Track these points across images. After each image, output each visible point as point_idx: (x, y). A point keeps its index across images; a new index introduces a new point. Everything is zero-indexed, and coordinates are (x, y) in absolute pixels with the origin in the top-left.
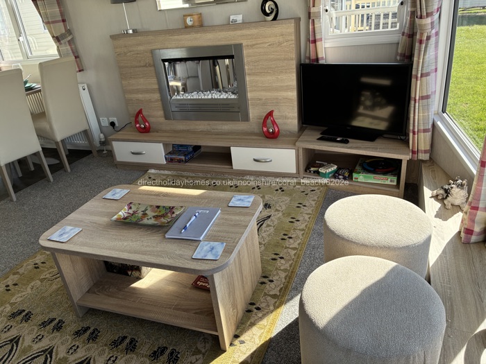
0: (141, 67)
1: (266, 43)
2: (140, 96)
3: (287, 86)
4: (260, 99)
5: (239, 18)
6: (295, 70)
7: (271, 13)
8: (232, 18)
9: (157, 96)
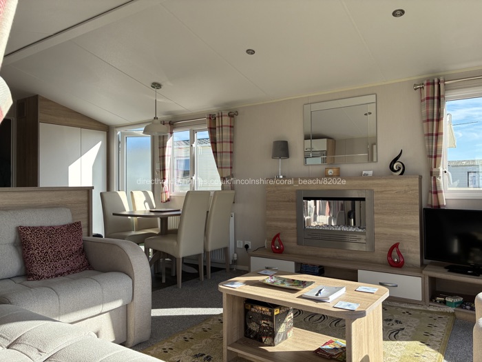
0: (284, 201)
1: (393, 190)
2: (279, 224)
3: (410, 225)
4: (385, 234)
5: (370, 173)
6: (418, 213)
7: (398, 170)
8: (364, 172)
9: (294, 225)
